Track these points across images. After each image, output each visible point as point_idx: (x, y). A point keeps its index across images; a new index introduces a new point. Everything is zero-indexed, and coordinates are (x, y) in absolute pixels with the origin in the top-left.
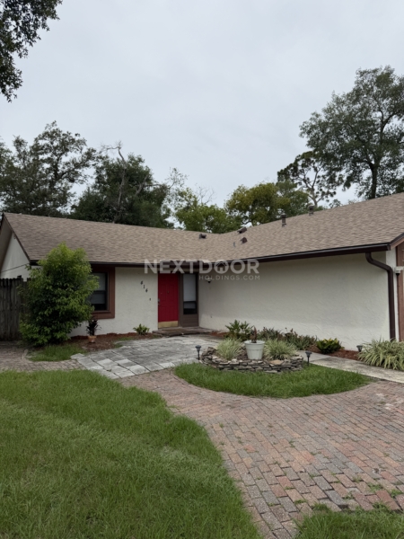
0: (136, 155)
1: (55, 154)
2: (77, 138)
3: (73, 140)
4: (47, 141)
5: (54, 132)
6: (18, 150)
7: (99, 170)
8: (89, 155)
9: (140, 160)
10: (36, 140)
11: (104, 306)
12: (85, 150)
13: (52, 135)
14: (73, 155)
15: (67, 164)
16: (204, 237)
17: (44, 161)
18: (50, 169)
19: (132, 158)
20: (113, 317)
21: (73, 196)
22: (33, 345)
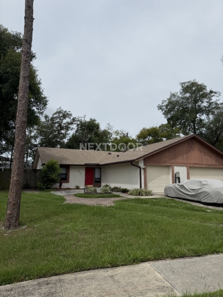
0: (93, 118)
1: (60, 120)
2: (69, 113)
3: (68, 114)
4: (57, 115)
5: (60, 111)
6: (46, 119)
7: (78, 125)
8: (74, 119)
9: (95, 120)
10: (53, 115)
11: (65, 179)
12: (72, 118)
13: (59, 112)
14: (67, 120)
15: (65, 124)
16: (110, 154)
17: (56, 123)
18: (58, 126)
19: (91, 120)
20: (68, 182)
21: (69, 134)
22: (41, 189)
